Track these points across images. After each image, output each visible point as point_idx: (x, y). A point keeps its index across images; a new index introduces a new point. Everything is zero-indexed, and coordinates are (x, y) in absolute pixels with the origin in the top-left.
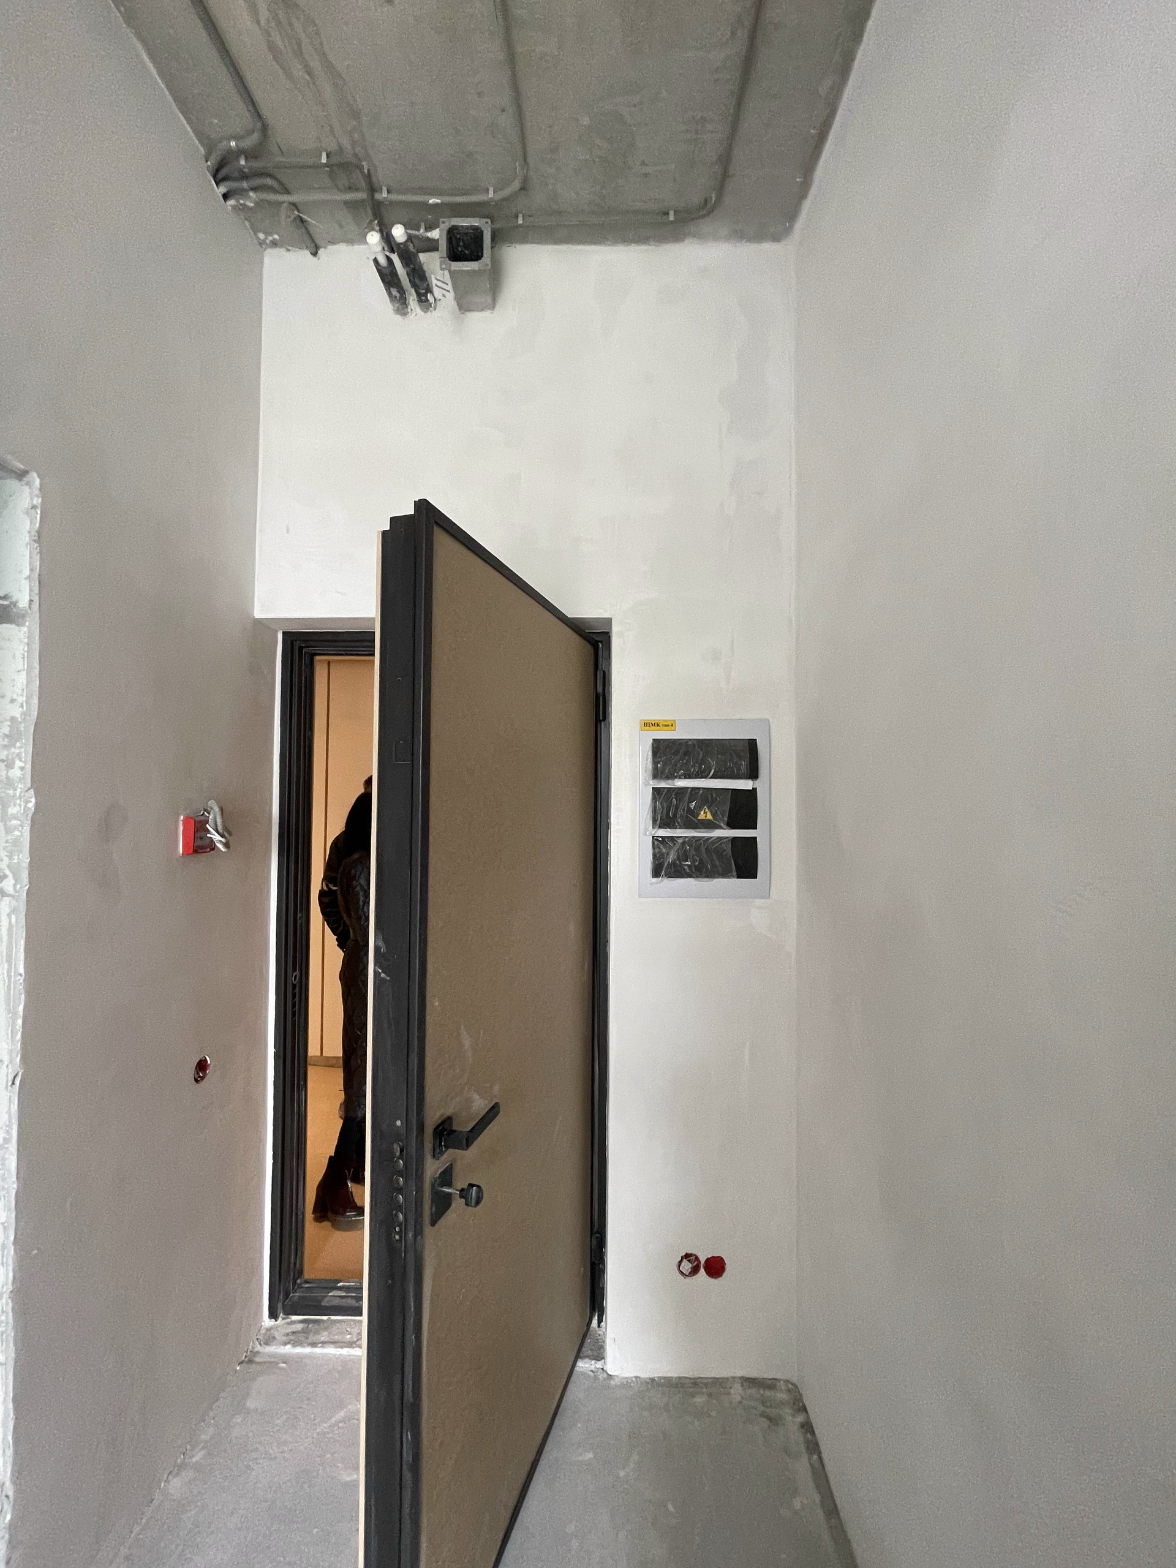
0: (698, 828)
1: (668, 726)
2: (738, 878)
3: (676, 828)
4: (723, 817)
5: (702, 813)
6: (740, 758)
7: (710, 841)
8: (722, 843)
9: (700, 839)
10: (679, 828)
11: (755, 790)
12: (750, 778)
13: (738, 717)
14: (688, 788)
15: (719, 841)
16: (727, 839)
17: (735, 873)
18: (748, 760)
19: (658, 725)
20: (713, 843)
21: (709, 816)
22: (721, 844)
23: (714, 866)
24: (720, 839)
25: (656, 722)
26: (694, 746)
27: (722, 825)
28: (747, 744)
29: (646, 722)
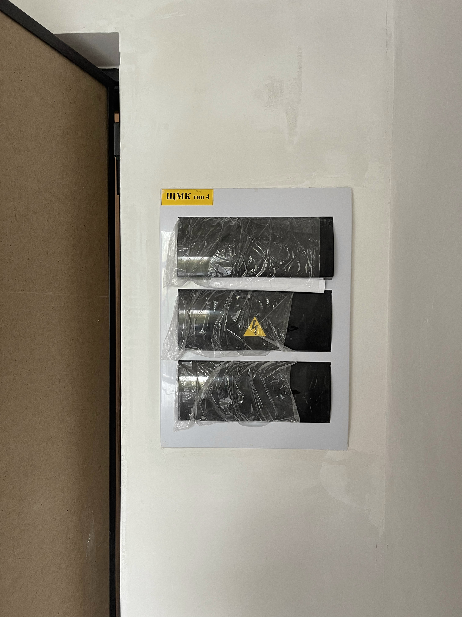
0: (244, 349)
1: (203, 198)
2: (302, 421)
3: (211, 349)
4: (279, 333)
5: (250, 328)
6: (306, 245)
7: (261, 368)
8: (278, 371)
9: (247, 366)
10: (216, 350)
11: (328, 293)
12: (321, 276)
13: (306, 184)
14: (230, 291)
15: (275, 369)
16: (286, 366)
17: (297, 416)
18: (318, 249)
19: (187, 197)
20: (266, 371)
21: (260, 333)
22: (276, 373)
23: (266, 403)
24: (276, 365)
25: (184, 192)
26: (239, 227)
27: (279, 345)
28: (318, 225)
29: (169, 192)
